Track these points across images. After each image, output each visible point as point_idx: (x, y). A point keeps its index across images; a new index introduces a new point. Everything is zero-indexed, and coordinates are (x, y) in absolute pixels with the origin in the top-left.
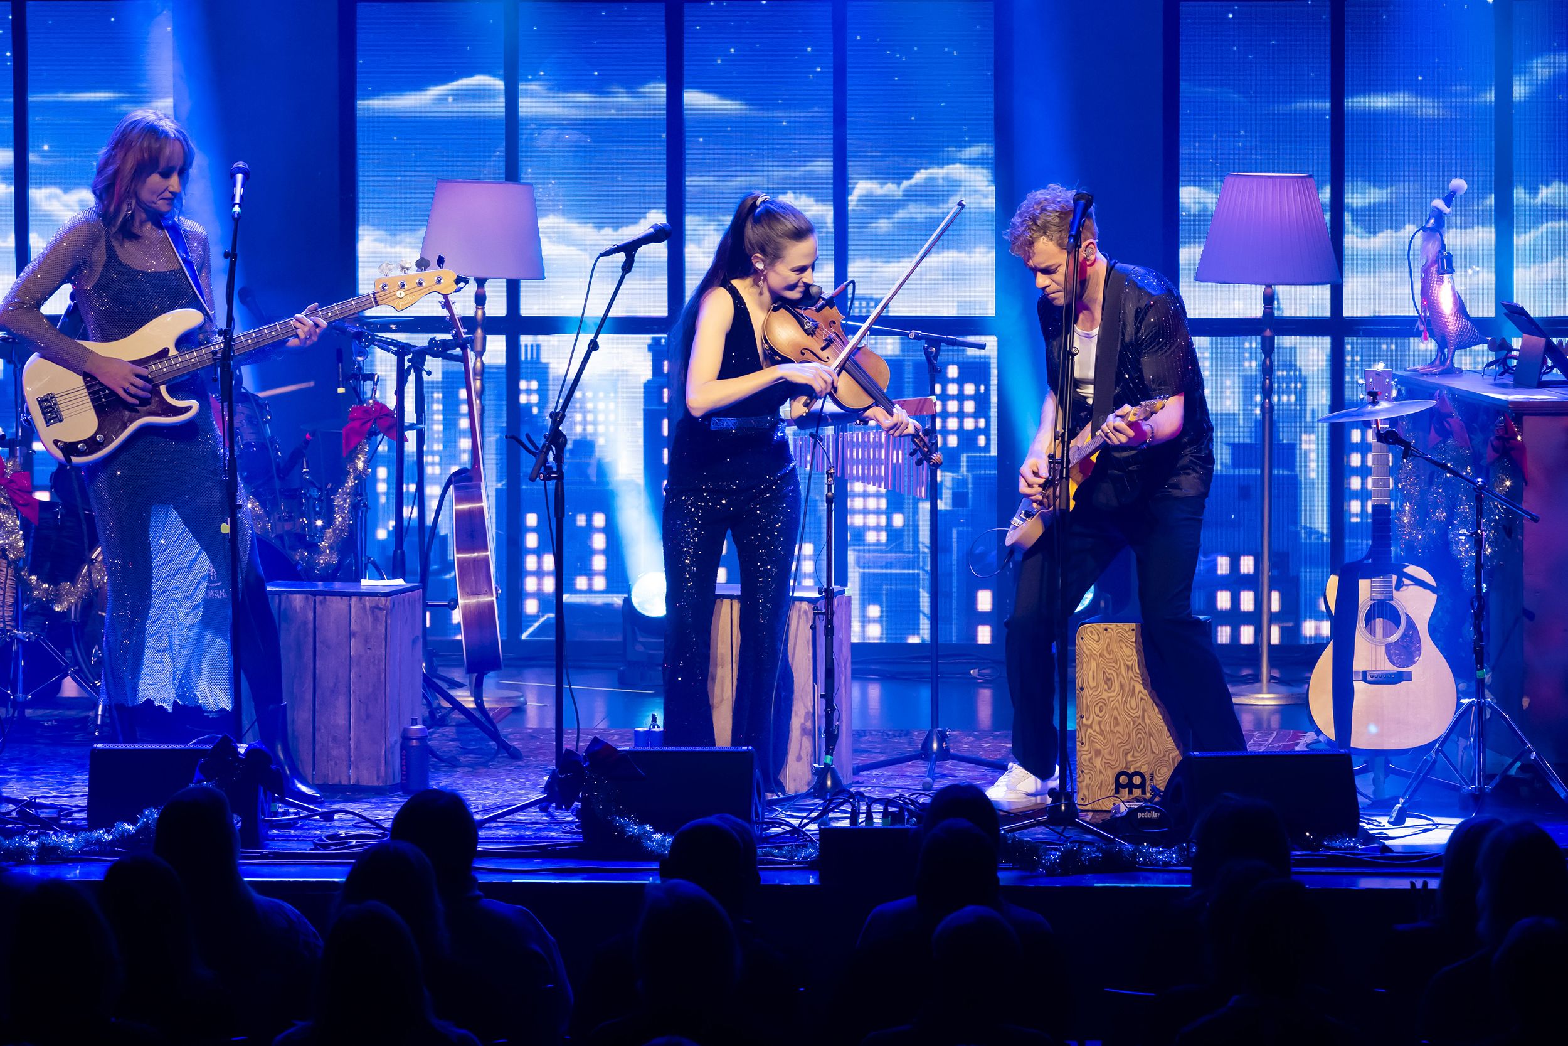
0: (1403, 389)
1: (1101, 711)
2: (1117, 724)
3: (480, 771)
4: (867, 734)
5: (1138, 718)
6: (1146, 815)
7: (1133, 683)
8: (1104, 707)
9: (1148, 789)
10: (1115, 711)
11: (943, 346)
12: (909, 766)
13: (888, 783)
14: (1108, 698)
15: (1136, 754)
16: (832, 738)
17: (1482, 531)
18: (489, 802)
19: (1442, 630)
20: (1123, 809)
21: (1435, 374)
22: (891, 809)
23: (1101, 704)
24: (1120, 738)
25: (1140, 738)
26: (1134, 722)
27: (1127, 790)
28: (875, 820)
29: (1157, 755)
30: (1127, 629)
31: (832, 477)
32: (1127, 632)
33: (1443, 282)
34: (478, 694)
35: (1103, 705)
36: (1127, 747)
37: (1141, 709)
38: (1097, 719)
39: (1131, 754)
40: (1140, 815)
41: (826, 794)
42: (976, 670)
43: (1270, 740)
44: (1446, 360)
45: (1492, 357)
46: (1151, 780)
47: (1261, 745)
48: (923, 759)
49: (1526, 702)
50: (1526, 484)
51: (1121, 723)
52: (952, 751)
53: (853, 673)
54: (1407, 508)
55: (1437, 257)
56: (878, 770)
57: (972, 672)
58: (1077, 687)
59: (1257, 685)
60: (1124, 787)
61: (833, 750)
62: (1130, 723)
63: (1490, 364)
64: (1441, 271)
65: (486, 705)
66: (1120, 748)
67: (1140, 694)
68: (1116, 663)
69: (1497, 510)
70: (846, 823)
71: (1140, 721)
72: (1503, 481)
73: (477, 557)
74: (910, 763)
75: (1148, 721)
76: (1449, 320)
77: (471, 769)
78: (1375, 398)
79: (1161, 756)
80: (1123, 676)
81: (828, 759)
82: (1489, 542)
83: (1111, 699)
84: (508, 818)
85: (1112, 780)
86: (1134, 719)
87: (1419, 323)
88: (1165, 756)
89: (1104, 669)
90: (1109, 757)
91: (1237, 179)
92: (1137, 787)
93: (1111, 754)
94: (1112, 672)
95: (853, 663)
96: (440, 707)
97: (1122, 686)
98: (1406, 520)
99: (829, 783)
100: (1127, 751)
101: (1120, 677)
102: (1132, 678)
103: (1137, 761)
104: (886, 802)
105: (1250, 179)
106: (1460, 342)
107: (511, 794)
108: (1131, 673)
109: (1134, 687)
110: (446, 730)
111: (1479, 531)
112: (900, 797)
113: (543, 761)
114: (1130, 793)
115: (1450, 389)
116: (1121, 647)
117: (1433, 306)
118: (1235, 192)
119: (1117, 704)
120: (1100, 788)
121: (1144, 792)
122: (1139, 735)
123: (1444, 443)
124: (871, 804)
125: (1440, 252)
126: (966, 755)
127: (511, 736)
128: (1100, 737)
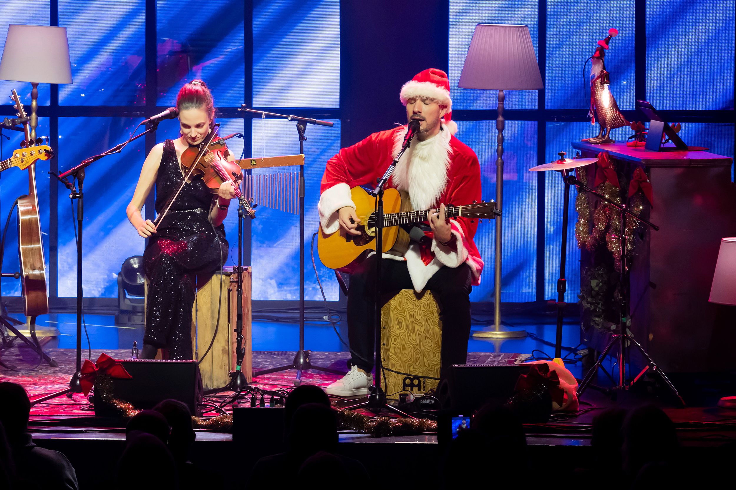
0: (580, 152)
1: (395, 341)
2: (405, 349)
3: (33, 374)
4: (262, 353)
5: (417, 345)
6: (426, 402)
7: (414, 325)
8: (397, 339)
9: (422, 387)
10: (404, 342)
11: (308, 124)
12: (286, 372)
13: (274, 383)
14: (400, 334)
15: (415, 367)
16: (240, 355)
17: (625, 236)
18: (37, 393)
19: (602, 294)
20: (412, 398)
21: (599, 143)
22: (275, 397)
23: (395, 337)
24: (406, 357)
25: (418, 357)
26: (414, 348)
27: (410, 388)
28: (265, 404)
29: (428, 367)
30: (411, 293)
31: (242, 201)
32: (411, 295)
33: (603, 88)
34: (32, 329)
35: (397, 337)
36: (410, 363)
37: (418, 340)
38: (393, 346)
39: (412, 367)
40: (422, 402)
41: (237, 389)
42: (327, 317)
43: (500, 358)
44: (605, 135)
45: (633, 133)
46: (424, 382)
47: (494, 361)
48: (294, 368)
49: (651, 337)
50: (652, 208)
51: (407, 349)
52: (312, 364)
53: (254, 318)
54: (582, 222)
55: (600, 74)
56: (268, 375)
57: (324, 317)
58: (381, 327)
59: (493, 326)
60: (408, 386)
61: (241, 362)
62: (412, 348)
63: (631, 138)
64: (603, 83)
65: (37, 335)
66: (406, 363)
67: (418, 331)
68: (404, 313)
69: (635, 224)
70: (248, 405)
71: (418, 347)
72: (639, 206)
73: (34, 247)
74: (287, 371)
75: (422, 348)
76: (607, 112)
77: (27, 373)
78: (562, 157)
79: (430, 368)
80: (408, 320)
81: (238, 368)
82: (630, 242)
83: (401, 334)
84: (49, 401)
85: (401, 382)
86: (414, 346)
87: (590, 113)
88: (432, 368)
89: (397, 316)
90: (400, 369)
91: (483, 27)
92: (416, 386)
93: (401, 366)
94: (402, 318)
95: (252, 312)
96: (8, 336)
97: (407, 326)
98: (581, 229)
99: (239, 382)
100: (410, 365)
101: (407, 321)
102: (413, 322)
103: (416, 371)
104: (273, 393)
105: (490, 28)
106: (614, 124)
107: (50, 388)
108: (413, 319)
109: (414, 327)
110: (12, 350)
111: (624, 236)
112: (281, 391)
113: (70, 368)
114: (412, 389)
115: (607, 152)
116: (407, 304)
117: (598, 103)
118: (481, 35)
119: (404, 337)
120: (394, 386)
121: (419, 390)
122: (417, 356)
123: (604, 184)
124: (263, 394)
125: (602, 71)
126: (320, 366)
127: (51, 354)
128: (394, 356)
